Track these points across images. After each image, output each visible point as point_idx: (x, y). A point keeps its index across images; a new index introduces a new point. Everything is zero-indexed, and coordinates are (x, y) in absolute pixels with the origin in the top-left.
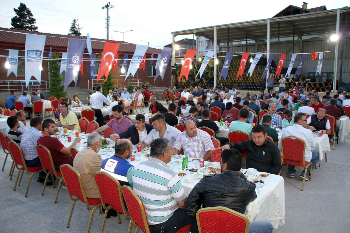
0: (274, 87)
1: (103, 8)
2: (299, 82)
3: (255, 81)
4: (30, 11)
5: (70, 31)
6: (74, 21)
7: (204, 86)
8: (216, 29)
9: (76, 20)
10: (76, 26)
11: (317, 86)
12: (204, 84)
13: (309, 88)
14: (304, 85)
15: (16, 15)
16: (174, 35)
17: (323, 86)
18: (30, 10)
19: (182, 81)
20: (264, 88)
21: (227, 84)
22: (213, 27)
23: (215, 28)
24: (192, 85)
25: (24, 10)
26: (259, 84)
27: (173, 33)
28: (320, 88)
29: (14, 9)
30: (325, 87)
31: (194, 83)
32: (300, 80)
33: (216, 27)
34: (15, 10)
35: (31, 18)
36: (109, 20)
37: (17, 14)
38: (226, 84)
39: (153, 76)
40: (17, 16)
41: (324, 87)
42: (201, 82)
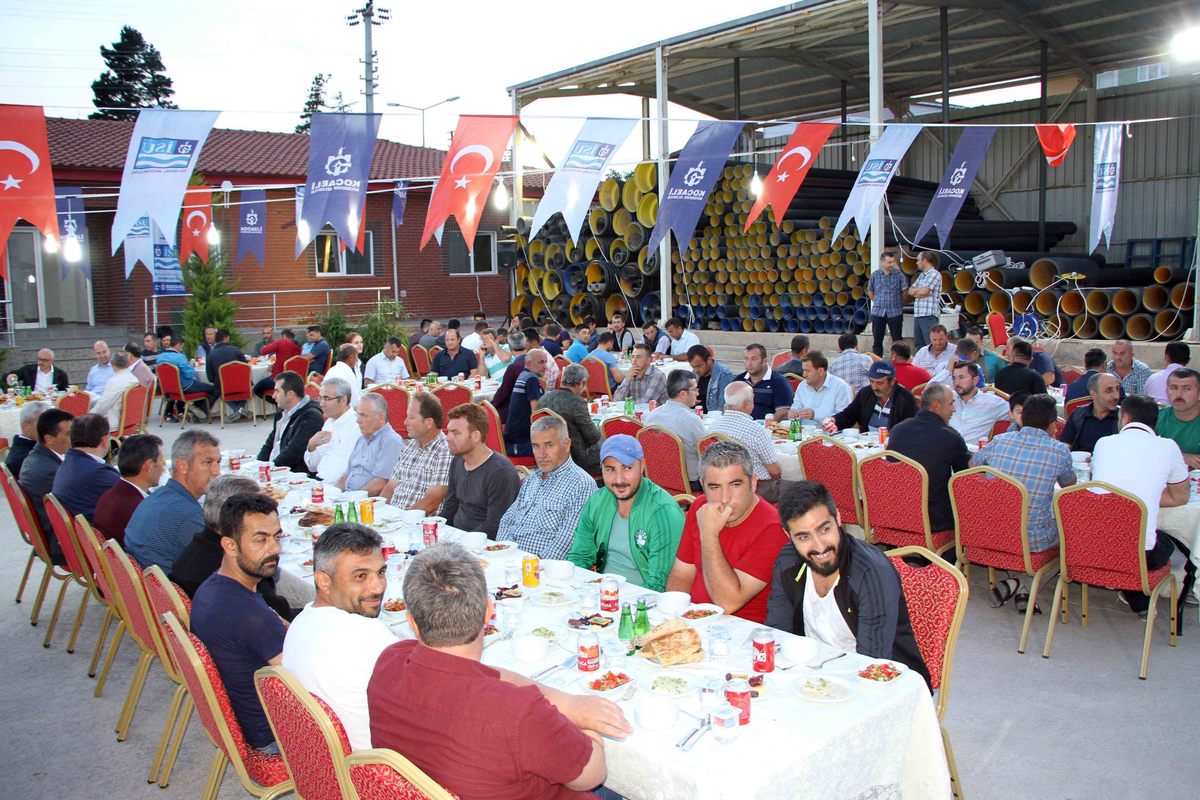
0: (905, 315)
1: (352, 21)
2: (1024, 288)
3: (823, 290)
4: (158, 53)
5: (302, 117)
6: (318, 80)
7: (625, 312)
8: (663, 58)
9: (325, 77)
10: (323, 97)
11: (1112, 311)
12: (624, 304)
13: (1073, 318)
14: (1050, 301)
15: (106, 69)
16: (517, 100)
17: (1143, 310)
18: (157, 48)
19: (543, 295)
20: (860, 322)
21: (714, 305)
22: (650, 49)
23: (658, 51)
24: (576, 308)
25: (135, 51)
26: (841, 303)
27: (514, 92)
28: (1126, 318)
29: (103, 48)
30: (1153, 314)
31: (583, 301)
32: (1033, 280)
33: (663, 48)
34: (105, 53)
35: (158, 76)
36: (374, 65)
37: (111, 66)
38: (709, 305)
39: (473, 273)
40: (109, 74)
41: (1146, 316)
42: (613, 295)
